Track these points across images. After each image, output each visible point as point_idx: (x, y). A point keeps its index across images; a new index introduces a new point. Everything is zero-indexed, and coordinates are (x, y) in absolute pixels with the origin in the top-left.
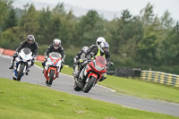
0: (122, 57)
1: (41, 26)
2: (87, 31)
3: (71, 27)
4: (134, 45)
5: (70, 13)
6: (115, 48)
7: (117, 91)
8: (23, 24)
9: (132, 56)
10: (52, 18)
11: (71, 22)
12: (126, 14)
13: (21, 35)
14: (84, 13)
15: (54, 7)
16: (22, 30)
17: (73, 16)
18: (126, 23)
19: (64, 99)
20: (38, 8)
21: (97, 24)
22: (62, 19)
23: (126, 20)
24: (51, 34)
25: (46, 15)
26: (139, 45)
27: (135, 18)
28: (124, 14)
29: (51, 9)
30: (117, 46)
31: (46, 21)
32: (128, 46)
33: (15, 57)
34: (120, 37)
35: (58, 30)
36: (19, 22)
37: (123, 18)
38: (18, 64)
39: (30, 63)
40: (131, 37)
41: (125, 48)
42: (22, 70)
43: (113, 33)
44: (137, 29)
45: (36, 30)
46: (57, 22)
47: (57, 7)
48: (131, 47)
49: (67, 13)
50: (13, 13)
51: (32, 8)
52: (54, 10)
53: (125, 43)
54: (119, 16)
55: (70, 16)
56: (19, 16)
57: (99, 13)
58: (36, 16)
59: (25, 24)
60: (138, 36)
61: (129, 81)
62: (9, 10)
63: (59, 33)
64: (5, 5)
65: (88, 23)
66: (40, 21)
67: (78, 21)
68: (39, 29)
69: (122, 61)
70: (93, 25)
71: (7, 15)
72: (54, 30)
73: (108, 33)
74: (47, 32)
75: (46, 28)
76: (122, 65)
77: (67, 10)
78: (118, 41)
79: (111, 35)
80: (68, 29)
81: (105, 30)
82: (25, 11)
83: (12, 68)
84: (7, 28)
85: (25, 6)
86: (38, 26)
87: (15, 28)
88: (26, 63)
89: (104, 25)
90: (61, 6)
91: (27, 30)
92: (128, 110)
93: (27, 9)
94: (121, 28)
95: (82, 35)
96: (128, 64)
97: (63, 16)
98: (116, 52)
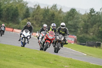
0: (90, 35)
1: (44, 17)
2: (70, 20)
3: (61, 18)
4: (97, 29)
5: (60, 10)
8: (33, 16)
9: (96, 35)
10: (50, 13)
11: (61, 15)
12: (92, 11)
14: (69, 10)
15: (51, 6)
16: (33, 20)
17: (62, 12)
18: (92, 16)
19: (57, 59)
20: (42, 7)
21: (75, 16)
22: (56, 13)
23: (92, 14)
25: (46, 11)
26: (100, 28)
27: (97, 13)
28: (91, 11)
29: (49, 8)
30: (87, 29)
31: (47, 14)
32: (93, 29)
34: (89, 23)
35: (53, 20)
36: (31, 15)
37: (91, 13)
38: (22, 38)
39: (29, 37)
40: (95, 24)
41: (91, 30)
42: (25, 41)
43: (85, 22)
44: (98, 19)
45: (41, 20)
46: (53, 15)
47: (53, 7)
48: (95, 29)
49: (59, 10)
50: (28, 10)
51: (39, 7)
52: (51, 8)
53: (92, 27)
54: (89, 12)
55: (60, 11)
56: (31, 12)
57: (77, 10)
58: (41, 11)
59: (35, 16)
60: (99, 23)
61: (94, 49)
62: (26, 8)
63: (54, 21)
64: (23, 5)
65: (70, 15)
66: (43, 14)
67: (65, 15)
68: (43, 19)
69: (90, 37)
71: (24, 11)
72: (51, 20)
73: (82, 21)
74: (47, 21)
75: (47, 18)
76: (90, 40)
77: (58, 8)
79: (84, 23)
80: (59, 19)
81: (80, 20)
82: (34, 9)
84: (24, 18)
86: (42, 17)
87: (29, 18)
88: (27, 38)
89: (80, 17)
90: (55, 6)
91: (36, 20)
92: (93, 65)
93: (36, 7)
94: (90, 18)
95: (67, 22)
96: (93, 39)
97: (56, 11)
98: (87, 32)
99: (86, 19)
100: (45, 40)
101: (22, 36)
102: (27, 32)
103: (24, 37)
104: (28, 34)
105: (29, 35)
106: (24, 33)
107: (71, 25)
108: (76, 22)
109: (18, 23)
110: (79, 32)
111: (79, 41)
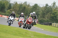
1: (19, 9)
3: (29, 9)
5: (29, 4)
6: (43, 16)
8: (13, 8)
9: (49, 19)
10: (23, 6)
11: (29, 7)
12: (47, 5)
14: (33, 5)
16: (13, 10)
18: (47, 8)
19: (27, 32)
22: (26, 7)
25: (21, 5)
26: (51, 15)
27: (50, 6)
28: (46, 5)
31: (21, 7)
32: (48, 15)
33: (8, 19)
34: (45, 12)
35: (25, 10)
36: (12, 8)
38: (9, 21)
39: (13, 20)
40: (49, 12)
41: (46, 16)
42: (11, 22)
43: (43, 11)
44: (50, 10)
45: (18, 10)
46: (25, 8)
47: (25, 3)
49: (28, 4)
50: (10, 5)
51: (16, 3)
54: (45, 6)
55: (29, 6)
56: (12, 6)
59: (14, 8)
60: (51, 12)
62: (9, 4)
64: (8, 2)
66: (19, 7)
67: (31, 7)
69: (46, 20)
70: (36, 9)
72: (23, 10)
73: (41, 11)
75: (21, 9)
78: (44, 13)
81: (40, 10)
82: (14, 4)
83: (8, 22)
84: (8, 9)
87: (11, 9)
89: (40, 8)
90: (26, 2)
91: (15, 10)
93: (15, 3)
94: (45, 9)
96: (48, 21)
98: (44, 17)
99: (44, 10)
100: (27, 22)
102: (12, 17)
103: (10, 20)
105: (13, 19)
106: (10, 18)
108: (38, 11)
109: (5, 12)
110: (40, 17)
111: (39, 22)
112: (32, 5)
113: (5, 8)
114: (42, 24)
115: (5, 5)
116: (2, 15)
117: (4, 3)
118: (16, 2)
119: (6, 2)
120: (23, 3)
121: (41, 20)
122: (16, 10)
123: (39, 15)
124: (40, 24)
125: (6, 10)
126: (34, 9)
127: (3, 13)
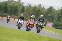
1: (33, 12)
3: (43, 12)
5: (43, 7)
7: (60, 34)
8: (27, 11)
10: (37, 9)
11: (44, 10)
13: (26, 15)
15: (38, 5)
17: (44, 8)
19: (41, 37)
20: (32, 6)
21: (53, 11)
24: (37, 15)
25: (35, 8)
30: (60, 19)
31: (35, 10)
34: (61, 16)
38: (18, 24)
43: (58, 14)
46: (39, 11)
49: (42, 7)
51: (30, 6)
52: (38, 6)
54: (60, 8)
56: (25, 8)
57: (53, 8)
58: (31, 8)
59: (28, 11)
62: (22, 6)
64: (21, 4)
66: (33, 10)
67: (46, 10)
68: (33, 13)
69: (61, 24)
70: (51, 12)
71: (21, 8)
72: (38, 13)
74: (35, 14)
75: (35, 12)
78: (60, 17)
81: (55, 13)
82: (28, 7)
83: (17, 25)
84: (21, 12)
85: (28, 5)
86: (32, 12)
87: (24, 12)
88: (21, 24)
89: (55, 11)
90: (40, 5)
91: (28, 13)
93: (28, 6)
95: (47, 15)
97: (41, 8)
98: (59, 21)
101: (18, 23)
102: (21, 20)
103: (20, 23)
104: (22, 21)
106: (19, 21)
107: (50, 17)
108: (53, 15)
109: (18, 15)
110: (55, 20)
111: (55, 26)
112: (47, 7)
113: (18, 11)
114: (57, 29)
115: (18, 8)
116: (15, 18)
117: (17, 6)
118: (29, 4)
119: (19, 5)
120: (37, 6)
121: (56, 24)
122: (30, 13)
123: (54, 19)
124: (55, 28)
125: (19, 13)
126: (49, 12)
127: (16, 17)
